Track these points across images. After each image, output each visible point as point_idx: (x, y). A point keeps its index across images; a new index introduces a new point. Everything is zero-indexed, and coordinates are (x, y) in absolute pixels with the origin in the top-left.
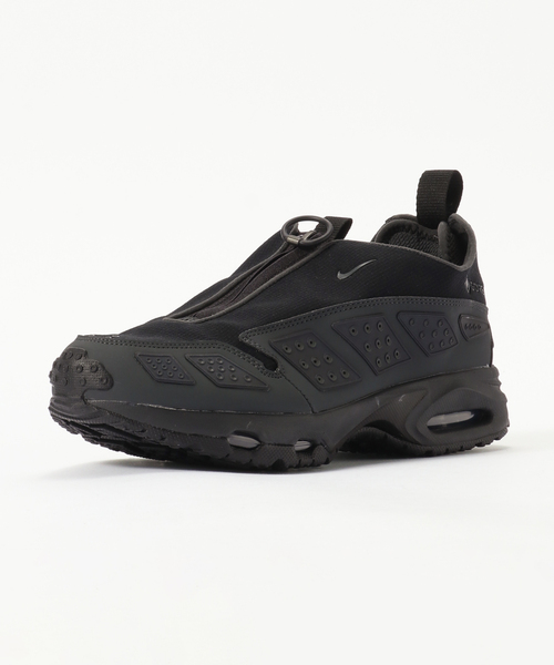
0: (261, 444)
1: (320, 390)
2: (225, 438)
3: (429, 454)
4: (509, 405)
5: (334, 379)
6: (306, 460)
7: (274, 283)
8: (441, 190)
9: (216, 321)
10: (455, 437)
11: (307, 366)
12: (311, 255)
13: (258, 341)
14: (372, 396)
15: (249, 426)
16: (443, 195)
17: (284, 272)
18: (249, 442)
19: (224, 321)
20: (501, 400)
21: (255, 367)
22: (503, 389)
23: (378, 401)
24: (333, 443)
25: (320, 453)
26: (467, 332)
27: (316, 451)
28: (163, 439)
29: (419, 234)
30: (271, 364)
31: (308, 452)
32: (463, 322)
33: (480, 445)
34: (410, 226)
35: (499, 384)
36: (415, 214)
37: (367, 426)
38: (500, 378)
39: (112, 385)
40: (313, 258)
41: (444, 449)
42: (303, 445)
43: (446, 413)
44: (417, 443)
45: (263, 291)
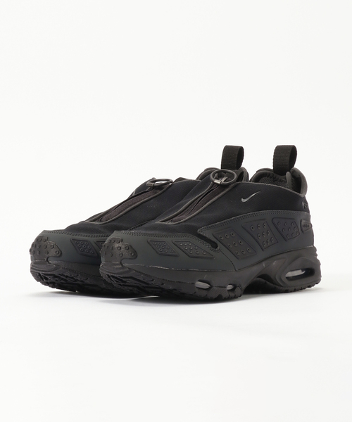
0: (211, 287)
1: (238, 259)
2: (193, 283)
3: (287, 291)
4: (321, 267)
5: (244, 253)
6: (232, 294)
7: (210, 204)
8: (286, 156)
9: (184, 224)
10: (298, 283)
11: (231, 246)
12: (227, 190)
13: (207, 233)
14: (261, 262)
15: (205, 277)
16: (288, 158)
17: (215, 199)
18: (206, 286)
19: (188, 223)
20: (318, 263)
21: (206, 247)
22: (318, 258)
23: (264, 264)
24: (244, 286)
25: (238, 291)
26: (303, 229)
27: (236, 290)
28: (163, 284)
29: (274, 178)
30: (214, 245)
31: (233, 290)
32: (302, 223)
33: (310, 287)
34: (270, 174)
35: (317, 255)
36: (272, 168)
37: (259, 277)
38: (317, 253)
39: (136, 257)
40: (228, 192)
41: (293, 289)
42: (230, 287)
43: (291, 271)
44: (281, 286)
45: (205, 208)
